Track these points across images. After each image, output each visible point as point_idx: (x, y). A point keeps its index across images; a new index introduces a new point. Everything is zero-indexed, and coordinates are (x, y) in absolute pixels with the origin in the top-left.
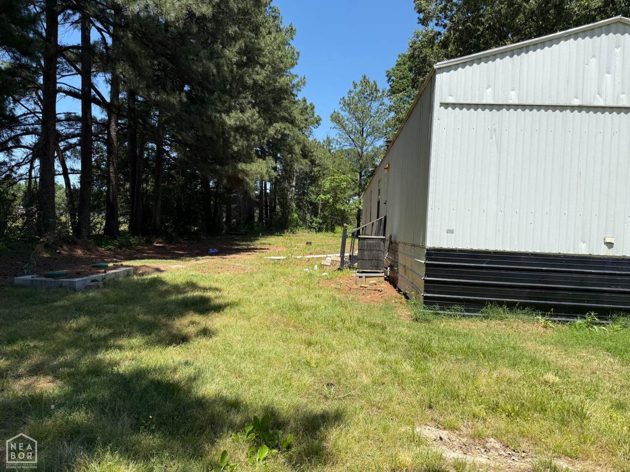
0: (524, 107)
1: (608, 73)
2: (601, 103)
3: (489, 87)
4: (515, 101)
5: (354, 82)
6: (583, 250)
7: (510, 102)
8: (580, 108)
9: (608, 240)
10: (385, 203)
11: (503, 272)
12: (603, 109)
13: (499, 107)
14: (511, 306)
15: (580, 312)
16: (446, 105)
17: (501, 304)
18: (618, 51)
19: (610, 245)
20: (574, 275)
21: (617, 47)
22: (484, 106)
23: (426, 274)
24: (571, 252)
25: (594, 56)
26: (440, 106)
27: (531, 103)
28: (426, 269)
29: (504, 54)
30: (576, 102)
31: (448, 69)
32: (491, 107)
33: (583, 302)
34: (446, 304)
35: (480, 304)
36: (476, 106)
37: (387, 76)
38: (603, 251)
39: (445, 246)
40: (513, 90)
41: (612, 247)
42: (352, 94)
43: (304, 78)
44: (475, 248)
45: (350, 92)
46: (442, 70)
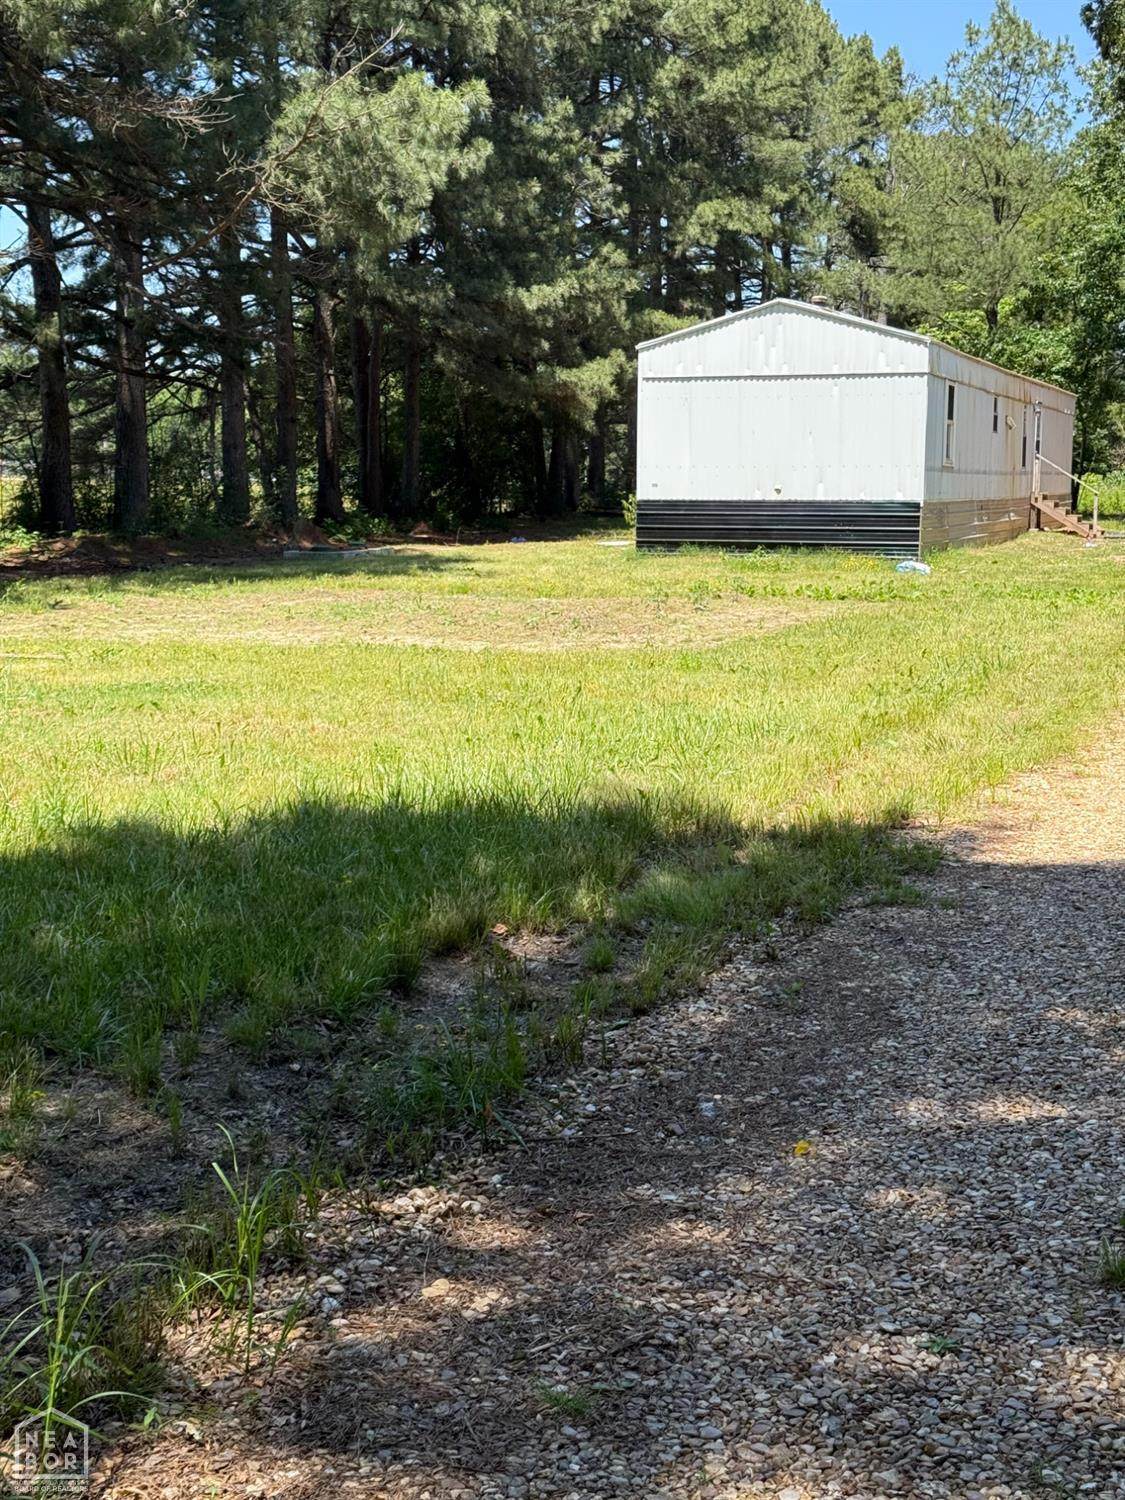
0: (708, 378)
1: (773, 346)
2: (768, 372)
6: (758, 497)
8: (752, 377)
9: (778, 488)
11: (695, 517)
12: (770, 378)
13: (689, 379)
14: (701, 545)
15: (751, 547)
16: (647, 379)
17: (693, 543)
18: (780, 328)
19: (778, 491)
20: (750, 518)
22: (677, 379)
24: (749, 499)
25: (761, 333)
26: (643, 381)
28: (639, 518)
29: (692, 335)
30: (749, 373)
31: (648, 348)
32: (683, 379)
33: (755, 539)
34: (651, 545)
35: (677, 545)
36: (671, 379)
38: (774, 497)
39: (652, 498)
41: (780, 493)
44: (675, 498)
46: (643, 349)
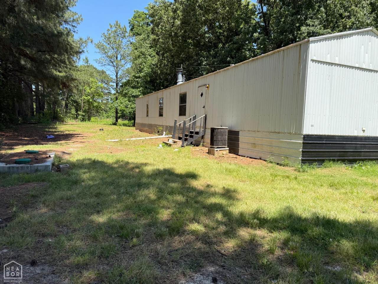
0: (340, 65)
1: (367, 53)
2: (364, 67)
3: (329, 54)
4: (337, 62)
5: (110, 24)
6: (355, 134)
7: (336, 62)
8: (358, 68)
9: (364, 129)
10: (204, 107)
11: (330, 145)
12: (365, 70)
13: (332, 64)
14: (334, 160)
16: (313, 61)
19: (364, 131)
20: (353, 145)
21: (370, 42)
22: (327, 63)
23: (303, 148)
24: (352, 135)
25: (363, 45)
26: (311, 61)
27: (343, 64)
28: (303, 145)
29: (335, 38)
30: (357, 66)
31: (314, 42)
32: (329, 64)
33: (355, 157)
34: (311, 162)
35: (323, 161)
36: (324, 63)
37: (129, 23)
38: (361, 134)
39: (310, 134)
40: (337, 56)
41: (364, 132)
42: (110, 32)
43: (81, 16)
44: (321, 134)
45: (108, 30)
